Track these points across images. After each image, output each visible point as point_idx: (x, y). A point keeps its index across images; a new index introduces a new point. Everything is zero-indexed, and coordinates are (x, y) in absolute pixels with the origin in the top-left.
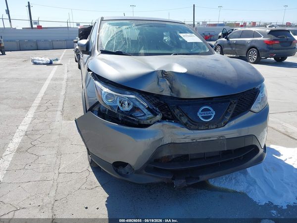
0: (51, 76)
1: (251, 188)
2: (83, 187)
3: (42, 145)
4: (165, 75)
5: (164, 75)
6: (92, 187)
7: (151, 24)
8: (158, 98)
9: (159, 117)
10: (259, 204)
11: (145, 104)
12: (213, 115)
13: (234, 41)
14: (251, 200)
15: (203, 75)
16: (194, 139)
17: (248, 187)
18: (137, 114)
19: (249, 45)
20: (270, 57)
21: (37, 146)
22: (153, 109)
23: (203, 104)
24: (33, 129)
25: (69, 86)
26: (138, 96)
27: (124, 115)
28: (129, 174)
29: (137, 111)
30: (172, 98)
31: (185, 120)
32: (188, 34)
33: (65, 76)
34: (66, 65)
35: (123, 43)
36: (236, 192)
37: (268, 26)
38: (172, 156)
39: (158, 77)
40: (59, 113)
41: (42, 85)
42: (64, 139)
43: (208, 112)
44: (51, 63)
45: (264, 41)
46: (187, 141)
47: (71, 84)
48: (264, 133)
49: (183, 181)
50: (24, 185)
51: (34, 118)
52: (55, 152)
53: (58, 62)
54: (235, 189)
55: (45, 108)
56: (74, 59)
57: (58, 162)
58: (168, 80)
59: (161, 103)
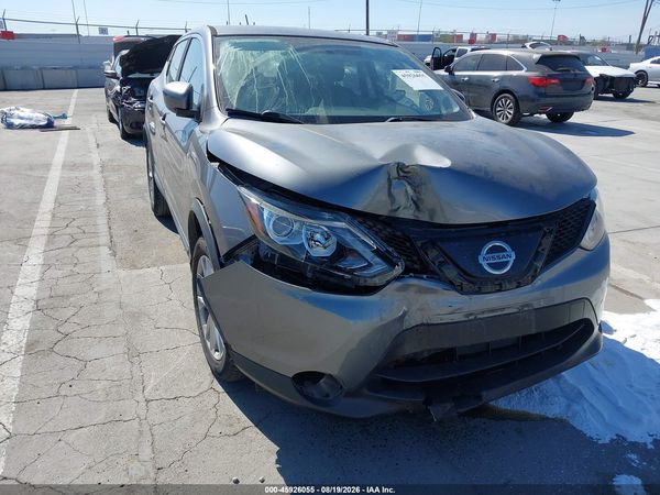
0: (59, 158)
1: (576, 407)
2: (215, 430)
3: (85, 332)
4: (404, 173)
5: (402, 174)
6: (233, 430)
7: (330, 46)
8: (389, 225)
9: (398, 270)
10: (600, 442)
11: (371, 242)
12: (512, 260)
13: (465, 76)
14: (580, 434)
15: (486, 173)
16: (471, 315)
17: (569, 406)
18: (350, 263)
19: (497, 87)
20: (540, 113)
21: (74, 335)
22: (387, 251)
23: (490, 238)
24: (53, 294)
25: (110, 184)
26: (349, 223)
27: (318, 267)
28: (330, 398)
29: (350, 258)
30: (417, 223)
31: (451, 273)
32: (412, 72)
33: (95, 158)
34: (88, 129)
35: (276, 91)
36: (548, 418)
37: (528, 45)
38: (423, 352)
39: (389, 179)
40: (105, 251)
41: (42, 181)
42: (136, 316)
43: (501, 254)
44: (49, 126)
45: (528, 79)
46: (458, 317)
47: (113, 178)
48: (603, 291)
49: (449, 406)
50: (71, 437)
51: (47, 266)
52: (120, 349)
53: (67, 122)
54: (542, 414)
55: (68, 239)
56: (106, 116)
57: (137, 375)
58: (409, 183)
59: (398, 237)
